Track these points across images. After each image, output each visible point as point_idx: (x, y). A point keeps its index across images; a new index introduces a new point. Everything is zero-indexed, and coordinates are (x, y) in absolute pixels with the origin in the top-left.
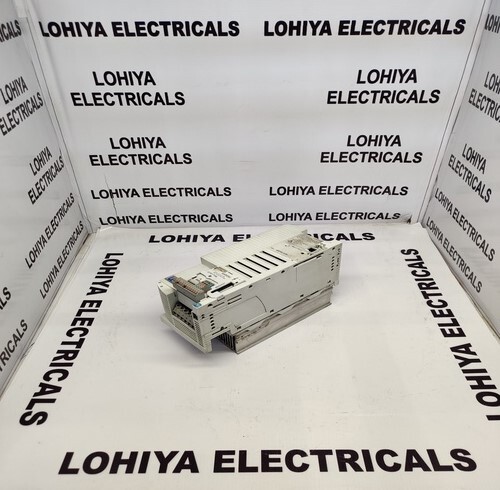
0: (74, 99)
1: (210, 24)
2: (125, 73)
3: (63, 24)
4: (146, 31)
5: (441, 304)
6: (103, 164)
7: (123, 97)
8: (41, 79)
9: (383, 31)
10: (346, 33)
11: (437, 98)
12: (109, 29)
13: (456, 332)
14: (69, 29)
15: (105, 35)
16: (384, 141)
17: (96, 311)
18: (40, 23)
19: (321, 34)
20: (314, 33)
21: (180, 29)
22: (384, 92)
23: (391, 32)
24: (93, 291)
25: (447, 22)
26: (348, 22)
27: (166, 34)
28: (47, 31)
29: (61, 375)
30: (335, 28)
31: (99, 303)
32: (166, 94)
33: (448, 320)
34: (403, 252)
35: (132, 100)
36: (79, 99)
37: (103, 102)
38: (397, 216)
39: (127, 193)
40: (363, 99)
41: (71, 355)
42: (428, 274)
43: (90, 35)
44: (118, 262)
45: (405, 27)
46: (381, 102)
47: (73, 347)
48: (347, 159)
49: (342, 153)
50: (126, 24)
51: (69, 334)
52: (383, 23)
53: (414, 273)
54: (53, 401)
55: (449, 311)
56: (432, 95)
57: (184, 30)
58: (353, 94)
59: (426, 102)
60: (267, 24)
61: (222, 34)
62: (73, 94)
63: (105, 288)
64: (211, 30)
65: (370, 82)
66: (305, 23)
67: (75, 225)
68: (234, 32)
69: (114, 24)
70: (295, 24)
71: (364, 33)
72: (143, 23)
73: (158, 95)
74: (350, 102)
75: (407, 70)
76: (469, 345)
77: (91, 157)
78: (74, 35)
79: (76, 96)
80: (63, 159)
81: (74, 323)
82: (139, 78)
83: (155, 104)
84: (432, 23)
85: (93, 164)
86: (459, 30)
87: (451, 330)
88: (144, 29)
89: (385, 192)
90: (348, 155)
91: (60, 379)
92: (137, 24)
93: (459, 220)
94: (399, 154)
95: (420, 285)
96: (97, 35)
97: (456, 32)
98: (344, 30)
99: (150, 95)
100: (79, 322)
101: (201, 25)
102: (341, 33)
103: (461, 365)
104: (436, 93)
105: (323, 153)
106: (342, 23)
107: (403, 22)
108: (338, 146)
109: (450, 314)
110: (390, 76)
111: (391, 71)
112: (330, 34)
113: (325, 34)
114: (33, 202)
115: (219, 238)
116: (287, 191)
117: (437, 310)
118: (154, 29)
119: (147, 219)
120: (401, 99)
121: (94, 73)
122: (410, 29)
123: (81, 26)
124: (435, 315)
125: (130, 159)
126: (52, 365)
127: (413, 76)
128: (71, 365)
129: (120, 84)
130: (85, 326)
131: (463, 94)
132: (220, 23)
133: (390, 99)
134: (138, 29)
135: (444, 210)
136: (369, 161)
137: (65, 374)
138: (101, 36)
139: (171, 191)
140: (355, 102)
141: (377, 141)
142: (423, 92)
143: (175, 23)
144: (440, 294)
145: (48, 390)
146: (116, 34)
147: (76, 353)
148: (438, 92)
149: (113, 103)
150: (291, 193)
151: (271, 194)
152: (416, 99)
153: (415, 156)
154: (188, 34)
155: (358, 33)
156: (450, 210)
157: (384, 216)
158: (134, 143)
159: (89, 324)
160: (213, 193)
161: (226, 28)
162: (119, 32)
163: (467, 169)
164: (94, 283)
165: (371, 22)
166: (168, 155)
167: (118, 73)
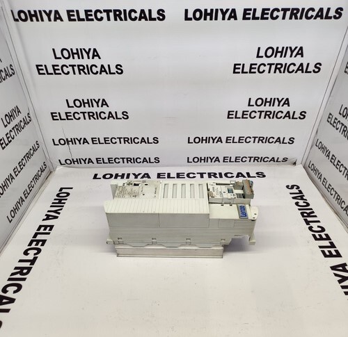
0: (39, 70)
1: (143, 11)
2: (77, 49)
3: (29, 11)
4: (93, 17)
5: (320, 229)
6: (61, 119)
7: (76, 68)
8: (13, 55)
9: (277, 17)
10: (249, 19)
11: (319, 69)
12: (64, 16)
13: (334, 253)
14: (34, 16)
15: (62, 20)
16: (277, 102)
17: (49, 233)
18: (12, 11)
19: (229, 19)
20: (224, 19)
21: (119, 16)
22: (277, 64)
23: (284, 18)
24: (48, 217)
25: (329, 9)
26: (250, 10)
27: (109, 19)
28: (17, 17)
29: (15, 288)
30: (240, 14)
31: (51, 227)
32: (109, 65)
33: (327, 243)
34: (287, 187)
35: (83, 70)
36: (42, 70)
37: (60, 71)
38: (285, 160)
39: (79, 141)
40: (261, 70)
41: (25, 271)
42: (308, 205)
43: (50, 20)
44: (68, 194)
45: (295, 13)
46: (275, 72)
47: (27, 265)
48: (248, 116)
49: (244, 112)
50: (77, 11)
51: (26, 253)
52: (277, 10)
53: (297, 204)
54: (7, 311)
55: (326, 235)
56: (316, 67)
57: (122, 16)
58: (253, 66)
59: (310, 72)
60: (186, 11)
61: (151, 19)
62: (37, 66)
63: (57, 215)
64: (143, 15)
65: (267, 56)
66: (217, 10)
67: (40, 165)
68: (161, 17)
69: (68, 12)
70: (209, 11)
71: (263, 18)
72: (91, 11)
73: (102, 66)
74: (250, 72)
75: (296, 48)
76: (345, 264)
77: (52, 113)
78: (37, 20)
79: (39, 68)
80: (31, 115)
81: (30, 244)
82: (88, 53)
83: (101, 74)
84: (317, 10)
85: (54, 119)
86: (337, 16)
87: (330, 252)
88: (91, 15)
89: (276, 141)
90: (249, 113)
91: (15, 292)
92: (86, 11)
93: (335, 163)
94: (288, 112)
95: (302, 214)
96: (55, 20)
97: (335, 17)
98: (247, 16)
99: (96, 67)
100: (35, 243)
101: (135, 12)
102: (244, 18)
103: (340, 282)
104: (318, 66)
105: (229, 112)
106: (245, 10)
107: (293, 9)
108: (241, 106)
109: (328, 238)
110: (282, 52)
111: (283, 48)
112: (236, 19)
113: (232, 19)
114: (3, 148)
115: (147, 175)
116: (201, 140)
117: (317, 234)
118: (99, 15)
119: (95, 161)
120: (290, 70)
121: (54, 50)
122: (299, 15)
123: (43, 13)
124: (316, 239)
125: (81, 115)
126: (9, 279)
127: (301, 52)
128: (24, 279)
129: (73, 58)
130: (39, 246)
131: (339, 66)
132: (150, 11)
133: (282, 70)
134: (87, 15)
135: (323, 156)
136: (265, 118)
137: (19, 287)
138: (58, 21)
139: (113, 140)
140: (255, 72)
141: (271, 102)
142: (308, 64)
143: (115, 11)
144: (319, 222)
145: (4, 301)
146: (70, 20)
147: (29, 269)
148: (320, 64)
149: (68, 73)
150: (204, 142)
151: (189, 142)
152: (302, 70)
153: (301, 114)
154: (126, 19)
155: (258, 18)
156: (328, 156)
157: (276, 160)
158: (84, 103)
159: (42, 245)
160: (145, 141)
161: (155, 15)
162: (72, 18)
163: (343, 124)
164: (48, 211)
165: (269, 9)
166: (110, 113)
167: (72, 49)
